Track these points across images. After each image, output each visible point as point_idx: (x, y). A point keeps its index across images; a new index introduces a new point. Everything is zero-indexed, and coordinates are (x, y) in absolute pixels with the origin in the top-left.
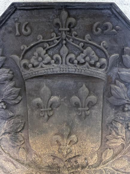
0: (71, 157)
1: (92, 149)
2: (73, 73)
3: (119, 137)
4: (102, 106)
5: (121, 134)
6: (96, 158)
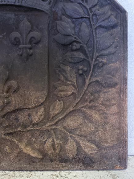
0: (9, 110)
1: (36, 99)
2: (13, 3)
3: (68, 82)
4: (47, 44)
5: (71, 79)
6: (42, 113)
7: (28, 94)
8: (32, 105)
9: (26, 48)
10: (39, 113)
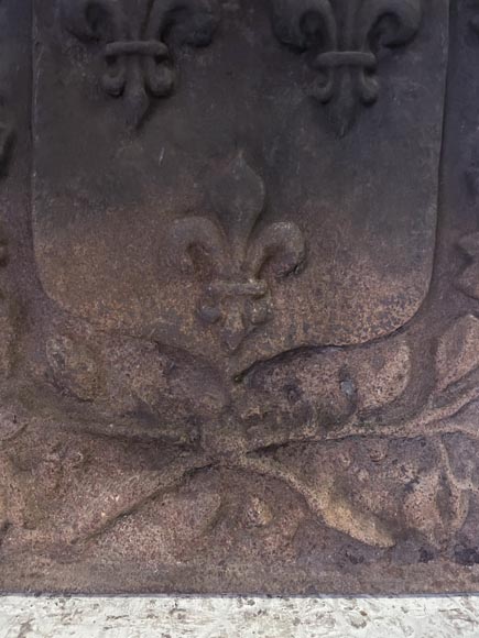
0: (264, 353)
1: (380, 308)
4: (445, 51)
6: (405, 367)
7: (347, 283)
8: (364, 334)
9: (353, 67)
10: (392, 369)
